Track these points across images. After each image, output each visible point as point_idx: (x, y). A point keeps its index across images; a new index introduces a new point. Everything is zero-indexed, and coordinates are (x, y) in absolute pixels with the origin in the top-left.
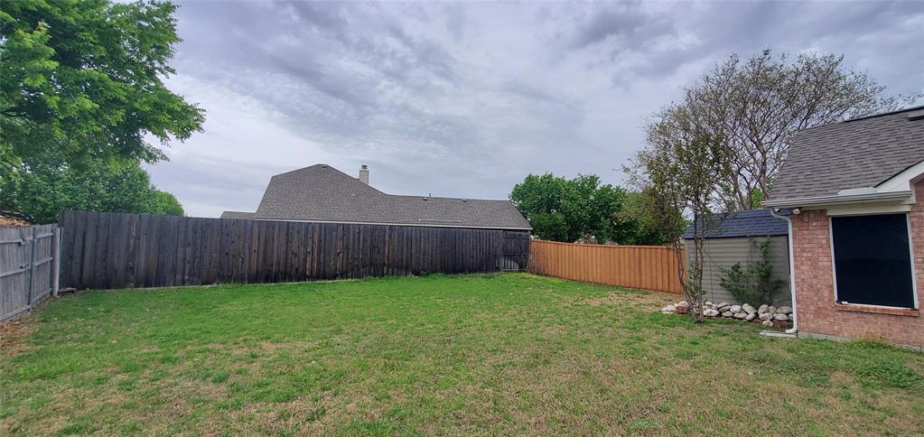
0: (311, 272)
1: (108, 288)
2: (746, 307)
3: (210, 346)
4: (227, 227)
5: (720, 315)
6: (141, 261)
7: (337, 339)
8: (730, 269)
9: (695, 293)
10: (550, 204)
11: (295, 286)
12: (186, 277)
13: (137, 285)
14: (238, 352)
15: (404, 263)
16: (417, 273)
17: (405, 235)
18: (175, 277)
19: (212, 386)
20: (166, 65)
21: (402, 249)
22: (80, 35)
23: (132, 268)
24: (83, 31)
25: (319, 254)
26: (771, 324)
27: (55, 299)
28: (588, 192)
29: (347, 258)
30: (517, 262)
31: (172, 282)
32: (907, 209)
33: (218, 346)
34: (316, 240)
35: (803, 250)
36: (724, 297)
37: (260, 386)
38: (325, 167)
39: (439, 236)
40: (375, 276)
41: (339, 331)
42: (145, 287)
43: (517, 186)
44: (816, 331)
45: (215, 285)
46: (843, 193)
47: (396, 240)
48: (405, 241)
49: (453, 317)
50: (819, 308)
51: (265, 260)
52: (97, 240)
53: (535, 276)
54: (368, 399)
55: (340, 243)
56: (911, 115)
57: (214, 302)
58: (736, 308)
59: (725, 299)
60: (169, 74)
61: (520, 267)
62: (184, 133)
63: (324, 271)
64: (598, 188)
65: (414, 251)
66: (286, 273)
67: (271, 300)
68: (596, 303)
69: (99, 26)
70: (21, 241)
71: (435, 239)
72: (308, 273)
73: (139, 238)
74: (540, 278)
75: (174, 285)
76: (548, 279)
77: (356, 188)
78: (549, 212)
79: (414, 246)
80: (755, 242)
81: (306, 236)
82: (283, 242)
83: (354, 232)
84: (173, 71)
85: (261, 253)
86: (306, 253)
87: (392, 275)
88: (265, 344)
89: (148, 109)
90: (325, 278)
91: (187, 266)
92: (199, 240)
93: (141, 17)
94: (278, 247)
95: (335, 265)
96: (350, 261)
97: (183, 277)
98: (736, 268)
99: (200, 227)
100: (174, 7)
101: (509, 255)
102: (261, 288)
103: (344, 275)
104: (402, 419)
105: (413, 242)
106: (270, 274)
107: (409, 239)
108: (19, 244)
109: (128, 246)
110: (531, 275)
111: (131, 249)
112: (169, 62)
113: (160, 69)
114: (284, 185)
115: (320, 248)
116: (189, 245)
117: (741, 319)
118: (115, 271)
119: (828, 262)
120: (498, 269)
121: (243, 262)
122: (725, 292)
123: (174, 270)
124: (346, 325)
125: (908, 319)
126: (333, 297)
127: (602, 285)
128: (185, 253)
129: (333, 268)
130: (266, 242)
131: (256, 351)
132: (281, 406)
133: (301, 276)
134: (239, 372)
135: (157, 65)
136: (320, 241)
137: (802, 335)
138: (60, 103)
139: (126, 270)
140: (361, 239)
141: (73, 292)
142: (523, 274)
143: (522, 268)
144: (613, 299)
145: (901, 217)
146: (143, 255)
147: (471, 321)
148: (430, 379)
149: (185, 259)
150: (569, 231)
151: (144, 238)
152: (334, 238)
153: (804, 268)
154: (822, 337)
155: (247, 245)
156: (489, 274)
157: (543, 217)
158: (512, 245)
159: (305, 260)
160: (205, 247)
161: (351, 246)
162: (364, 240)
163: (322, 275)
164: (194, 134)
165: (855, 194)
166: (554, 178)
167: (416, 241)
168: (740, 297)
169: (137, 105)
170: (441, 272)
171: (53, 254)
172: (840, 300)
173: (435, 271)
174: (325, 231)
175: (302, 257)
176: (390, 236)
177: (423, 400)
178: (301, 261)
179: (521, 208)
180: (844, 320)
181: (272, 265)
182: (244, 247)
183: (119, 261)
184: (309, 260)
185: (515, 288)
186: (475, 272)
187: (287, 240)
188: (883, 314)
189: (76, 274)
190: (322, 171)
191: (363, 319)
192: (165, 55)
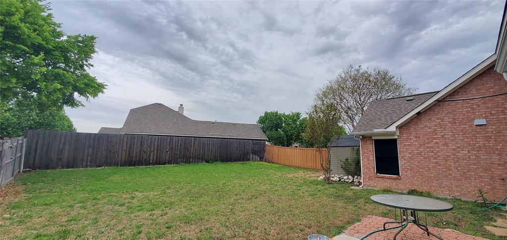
0: (153, 161)
1: (48, 169)
2: (350, 177)
3: (112, 194)
4: (111, 138)
5: (340, 180)
6: (66, 155)
7: (168, 191)
8: (344, 160)
9: (327, 170)
10: (277, 126)
11: (145, 168)
12: (88, 163)
13: (63, 167)
14: (125, 196)
15: (201, 156)
16: (207, 162)
17: (202, 142)
18: (83, 163)
19: (119, 207)
20: (89, 62)
21: (200, 149)
22: (54, 53)
23: (61, 159)
24: (54, 51)
25: (157, 152)
26: (358, 184)
27: (21, 175)
28: (296, 121)
29: (172, 154)
30: (259, 156)
31: (81, 166)
32: (396, 137)
33: (115, 194)
34: (156, 144)
35: (364, 153)
36: (342, 172)
37: (139, 207)
38: (160, 104)
39: (219, 142)
40: (186, 163)
41: (169, 188)
42: (67, 168)
43: (261, 117)
44: (369, 186)
45: (103, 167)
46: (375, 131)
47: (197, 144)
48: (202, 145)
49: (222, 182)
50: (370, 176)
51: (129, 155)
52: (44, 145)
53: (267, 163)
54: (184, 210)
55: (168, 147)
56: (408, 99)
57: (105, 176)
58: (346, 177)
59: (342, 174)
60: (90, 67)
61: (260, 159)
62: (95, 95)
63: (159, 161)
64: (301, 119)
65: (206, 150)
66: (140, 161)
67: (133, 175)
68: (291, 176)
69: (61, 48)
70: (12, 146)
71: (217, 145)
72: (151, 162)
73: (65, 144)
74: (269, 164)
75: (82, 168)
76: (273, 165)
77: (176, 116)
78: (277, 130)
79: (206, 148)
80: (354, 149)
81: (151, 143)
82: (139, 146)
83: (176, 141)
84: (92, 66)
85: (127, 152)
86: (151, 152)
87: (195, 162)
88: (137, 193)
89: (83, 86)
90: (159, 164)
91: (89, 158)
92: (96, 145)
93: (79, 42)
94: (136, 149)
95: (165, 157)
96: (173, 155)
97: (87, 163)
98: (347, 159)
99: (97, 138)
100: (95, 38)
101: (255, 153)
102: (127, 169)
103: (170, 162)
104: (196, 214)
105: (206, 146)
106: (131, 162)
107: (204, 144)
108: (11, 147)
109: (59, 148)
110: (264, 163)
111: (61, 149)
112: (90, 61)
113: (86, 65)
114: (137, 114)
115: (157, 149)
116: (91, 147)
117: (347, 182)
118: (52, 160)
119: (373, 158)
120: (249, 160)
121: (118, 156)
122: (343, 170)
123: (82, 160)
124: (172, 185)
125: (397, 180)
126: (165, 173)
127: (298, 168)
128: (88, 152)
129: (164, 159)
130: (130, 146)
131: (133, 195)
132: (149, 213)
133: (147, 163)
134: (129, 203)
135: (85, 63)
136: (158, 145)
137: (365, 188)
138: (45, 85)
139: (58, 160)
140: (179, 144)
141: (30, 171)
142: (261, 162)
143: (261, 159)
144: (301, 174)
145: (395, 140)
146: (66, 152)
147: (230, 184)
148: (208, 204)
149: (88, 154)
150: (286, 141)
151: (67, 144)
152: (165, 144)
153: (365, 160)
154: (371, 188)
155: (120, 147)
156: (244, 162)
157: (274, 133)
158: (256, 148)
159: (150, 155)
160: (99, 148)
161: (174, 148)
162: (181, 145)
163: (159, 162)
164: (100, 94)
165: (379, 131)
166: (279, 113)
167: (207, 145)
168: (348, 173)
169: (78, 85)
170: (220, 161)
171: (21, 152)
172: (377, 173)
173: (216, 161)
174: (161, 140)
175: (148, 153)
176: (194, 143)
177: (205, 210)
178: (148, 156)
179: (263, 128)
180: (378, 181)
181: (133, 157)
182: (119, 148)
183: (54, 156)
184: (152, 155)
185: (255, 169)
186: (237, 161)
187: (141, 145)
188: (390, 178)
189: (31, 161)
190: (159, 106)
191: (180, 183)
192: (89, 58)
